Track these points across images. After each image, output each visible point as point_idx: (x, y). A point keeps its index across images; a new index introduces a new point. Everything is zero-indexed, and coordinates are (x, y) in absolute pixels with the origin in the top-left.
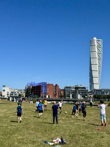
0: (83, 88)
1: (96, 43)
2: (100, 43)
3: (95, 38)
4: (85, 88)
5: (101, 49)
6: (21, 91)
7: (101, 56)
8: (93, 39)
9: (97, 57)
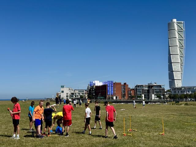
0: (158, 86)
3: (175, 20)
5: (183, 34)
6: (82, 91)
8: (172, 21)
9: (178, 44)
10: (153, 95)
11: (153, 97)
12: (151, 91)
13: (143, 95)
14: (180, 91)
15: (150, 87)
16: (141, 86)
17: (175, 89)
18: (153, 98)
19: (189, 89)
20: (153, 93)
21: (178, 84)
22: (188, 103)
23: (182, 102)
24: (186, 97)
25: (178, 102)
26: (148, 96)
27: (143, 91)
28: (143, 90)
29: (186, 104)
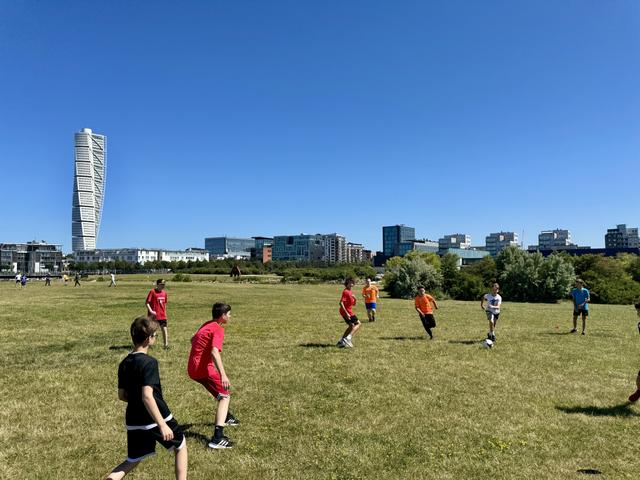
0: (48, 247)
1: (90, 143)
2: (101, 143)
3: (88, 131)
4: (53, 248)
5: (102, 158)
7: (101, 172)
8: (83, 131)
9: (92, 174)
10: (37, 264)
11: (38, 268)
12: (33, 256)
13: (15, 264)
14: (91, 257)
15: (31, 248)
16: (10, 246)
17: (82, 253)
18: (37, 270)
19: (108, 253)
20: (38, 261)
21: (89, 244)
22: (104, 277)
23: (93, 277)
24: (101, 267)
25: (86, 275)
26: (26, 266)
27: (16, 257)
28: (15, 254)
29: (101, 280)
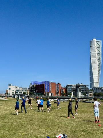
0: (83, 86)
1: (95, 44)
6: (25, 89)
7: (100, 56)
11: (80, 95)
12: (78, 90)
16: (71, 86)
20: (80, 92)
28: (72, 89)
